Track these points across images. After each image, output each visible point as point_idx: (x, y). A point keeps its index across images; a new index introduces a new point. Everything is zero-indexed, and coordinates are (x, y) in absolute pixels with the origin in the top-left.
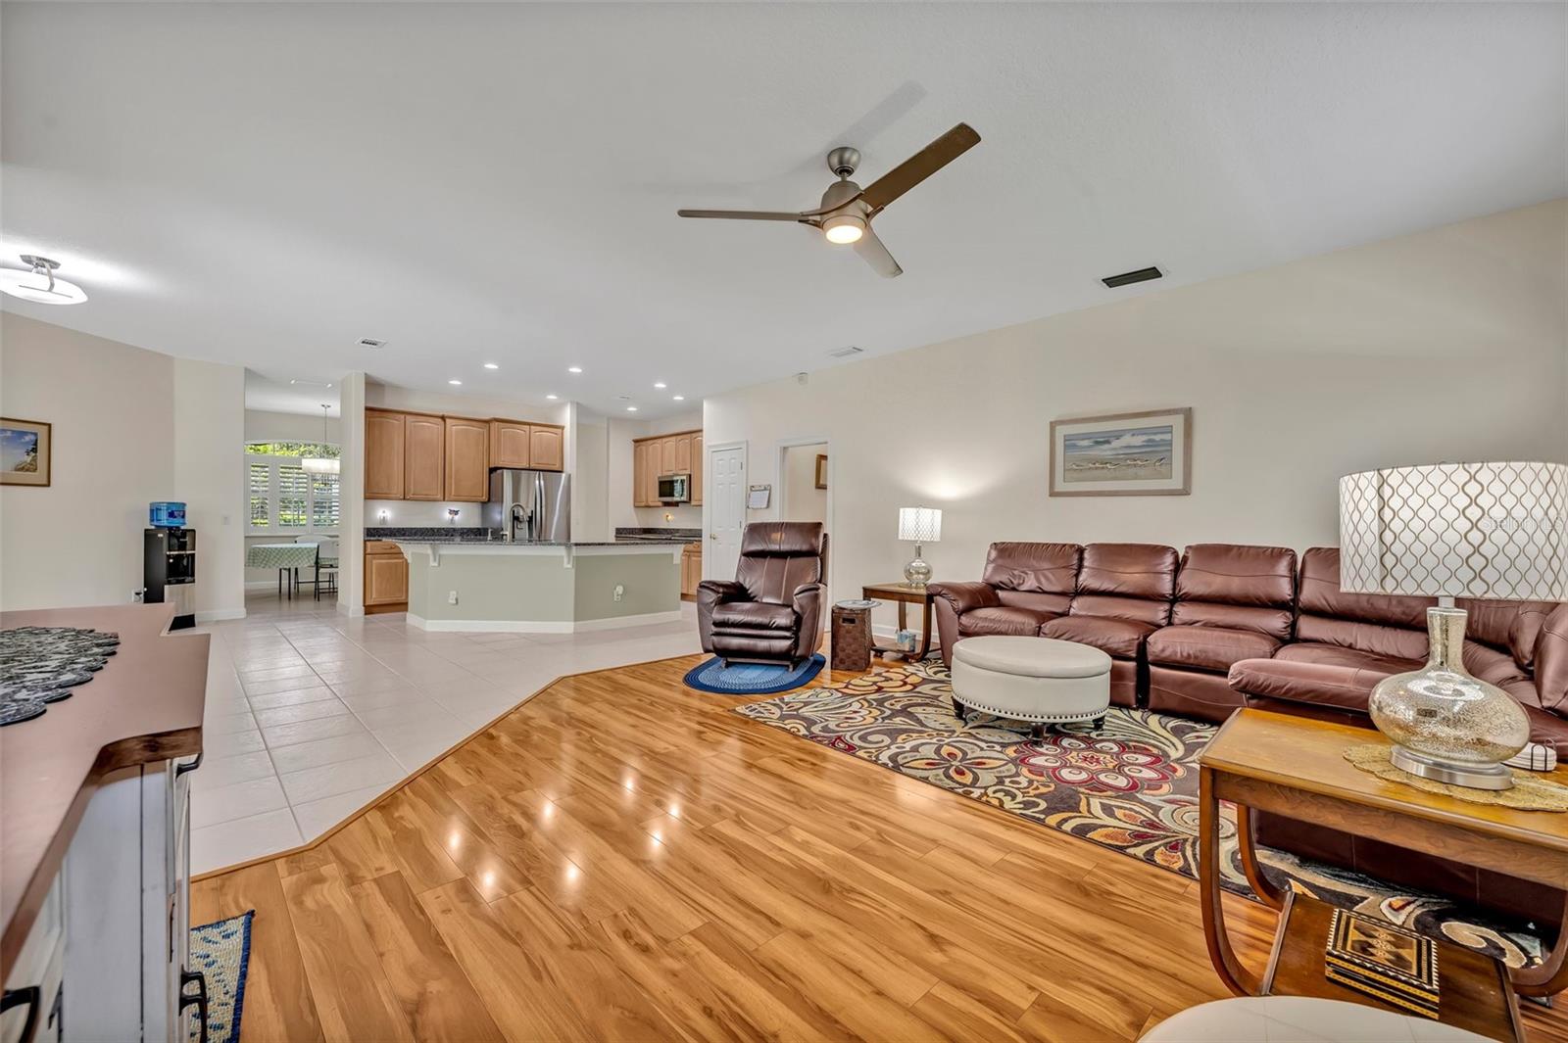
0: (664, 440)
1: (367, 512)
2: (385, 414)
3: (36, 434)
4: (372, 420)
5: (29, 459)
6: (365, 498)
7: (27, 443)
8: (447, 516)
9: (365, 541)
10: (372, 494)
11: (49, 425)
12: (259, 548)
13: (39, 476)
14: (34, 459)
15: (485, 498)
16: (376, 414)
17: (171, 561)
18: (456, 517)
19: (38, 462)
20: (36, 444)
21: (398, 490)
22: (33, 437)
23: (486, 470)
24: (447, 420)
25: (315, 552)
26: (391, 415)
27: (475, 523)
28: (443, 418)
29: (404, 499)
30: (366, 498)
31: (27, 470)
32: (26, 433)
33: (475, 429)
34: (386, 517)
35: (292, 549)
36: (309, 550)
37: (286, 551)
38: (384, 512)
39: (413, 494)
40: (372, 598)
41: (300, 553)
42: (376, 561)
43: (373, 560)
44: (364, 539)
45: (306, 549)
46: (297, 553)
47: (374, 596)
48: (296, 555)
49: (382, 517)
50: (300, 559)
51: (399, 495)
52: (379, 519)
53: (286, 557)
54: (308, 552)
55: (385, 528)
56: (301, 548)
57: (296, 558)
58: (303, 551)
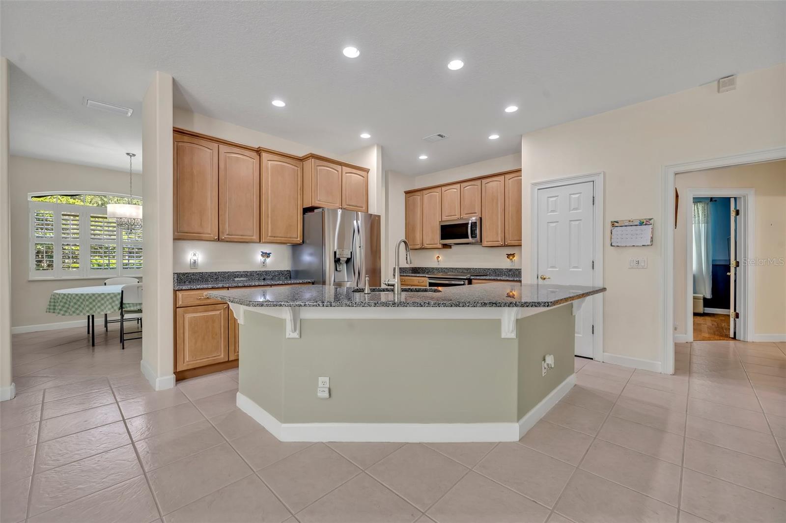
0: (444, 189)
1: (177, 255)
2: (195, 140)
4: (180, 144)
6: (174, 239)
8: (259, 258)
9: (175, 291)
10: (182, 235)
12: (59, 294)
15: (299, 240)
16: (186, 138)
18: (268, 260)
21: (210, 229)
23: (300, 211)
24: (264, 155)
25: (119, 297)
26: (203, 142)
27: (285, 265)
28: (258, 151)
29: (218, 240)
30: (176, 239)
33: (289, 166)
34: (197, 261)
35: (94, 295)
36: (112, 295)
37: (87, 297)
38: (195, 255)
39: (227, 235)
40: (185, 361)
41: (103, 299)
42: (190, 314)
43: (186, 313)
44: (174, 287)
45: (109, 294)
46: (99, 299)
47: (187, 359)
48: (99, 301)
49: (192, 261)
50: (102, 305)
51: (212, 235)
52: (189, 263)
53: (87, 303)
54: (111, 298)
55: (197, 273)
56: (103, 294)
57: (99, 304)
58: (106, 297)
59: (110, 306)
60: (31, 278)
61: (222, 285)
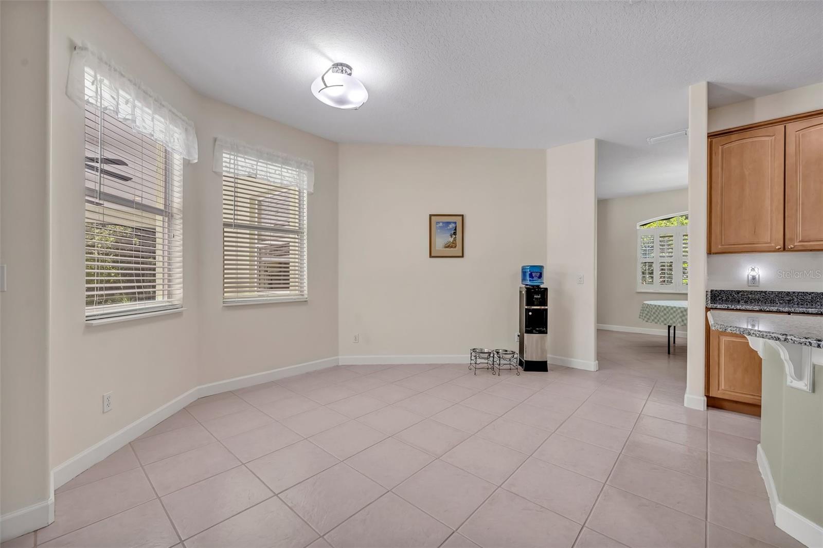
1: (711, 271)
3: (455, 223)
5: (451, 240)
6: (712, 254)
7: (451, 229)
9: (708, 309)
11: (463, 216)
13: (457, 251)
14: (455, 238)
17: (530, 313)
19: (457, 241)
20: (455, 230)
22: (453, 225)
29: (784, 249)
30: (715, 253)
31: (452, 247)
32: (449, 223)
34: (757, 276)
35: (667, 307)
36: (682, 309)
37: (663, 309)
38: (753, 269)
39: (800, 242)
40: (720, 389)
41: (674, 312)
42: (728, 337)
43: (722, 335)
44: (707, 304)
45: (680, 308)
46: (672, 311)
47: (723, 386)
48: (672, 314)
49: (750, 277)
50: (674, 317)
51: (773, 245)
52: (746, 279)
53: (662, 314)
54: (682, 312)
55: (756, 292)
56: (675, 307)
57: (671, 316)
58: (677, 310)
59: (680, 320)
60: (639, 290)
61: (776, 308)
